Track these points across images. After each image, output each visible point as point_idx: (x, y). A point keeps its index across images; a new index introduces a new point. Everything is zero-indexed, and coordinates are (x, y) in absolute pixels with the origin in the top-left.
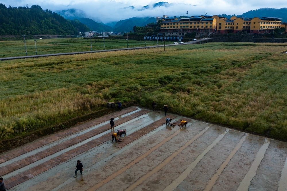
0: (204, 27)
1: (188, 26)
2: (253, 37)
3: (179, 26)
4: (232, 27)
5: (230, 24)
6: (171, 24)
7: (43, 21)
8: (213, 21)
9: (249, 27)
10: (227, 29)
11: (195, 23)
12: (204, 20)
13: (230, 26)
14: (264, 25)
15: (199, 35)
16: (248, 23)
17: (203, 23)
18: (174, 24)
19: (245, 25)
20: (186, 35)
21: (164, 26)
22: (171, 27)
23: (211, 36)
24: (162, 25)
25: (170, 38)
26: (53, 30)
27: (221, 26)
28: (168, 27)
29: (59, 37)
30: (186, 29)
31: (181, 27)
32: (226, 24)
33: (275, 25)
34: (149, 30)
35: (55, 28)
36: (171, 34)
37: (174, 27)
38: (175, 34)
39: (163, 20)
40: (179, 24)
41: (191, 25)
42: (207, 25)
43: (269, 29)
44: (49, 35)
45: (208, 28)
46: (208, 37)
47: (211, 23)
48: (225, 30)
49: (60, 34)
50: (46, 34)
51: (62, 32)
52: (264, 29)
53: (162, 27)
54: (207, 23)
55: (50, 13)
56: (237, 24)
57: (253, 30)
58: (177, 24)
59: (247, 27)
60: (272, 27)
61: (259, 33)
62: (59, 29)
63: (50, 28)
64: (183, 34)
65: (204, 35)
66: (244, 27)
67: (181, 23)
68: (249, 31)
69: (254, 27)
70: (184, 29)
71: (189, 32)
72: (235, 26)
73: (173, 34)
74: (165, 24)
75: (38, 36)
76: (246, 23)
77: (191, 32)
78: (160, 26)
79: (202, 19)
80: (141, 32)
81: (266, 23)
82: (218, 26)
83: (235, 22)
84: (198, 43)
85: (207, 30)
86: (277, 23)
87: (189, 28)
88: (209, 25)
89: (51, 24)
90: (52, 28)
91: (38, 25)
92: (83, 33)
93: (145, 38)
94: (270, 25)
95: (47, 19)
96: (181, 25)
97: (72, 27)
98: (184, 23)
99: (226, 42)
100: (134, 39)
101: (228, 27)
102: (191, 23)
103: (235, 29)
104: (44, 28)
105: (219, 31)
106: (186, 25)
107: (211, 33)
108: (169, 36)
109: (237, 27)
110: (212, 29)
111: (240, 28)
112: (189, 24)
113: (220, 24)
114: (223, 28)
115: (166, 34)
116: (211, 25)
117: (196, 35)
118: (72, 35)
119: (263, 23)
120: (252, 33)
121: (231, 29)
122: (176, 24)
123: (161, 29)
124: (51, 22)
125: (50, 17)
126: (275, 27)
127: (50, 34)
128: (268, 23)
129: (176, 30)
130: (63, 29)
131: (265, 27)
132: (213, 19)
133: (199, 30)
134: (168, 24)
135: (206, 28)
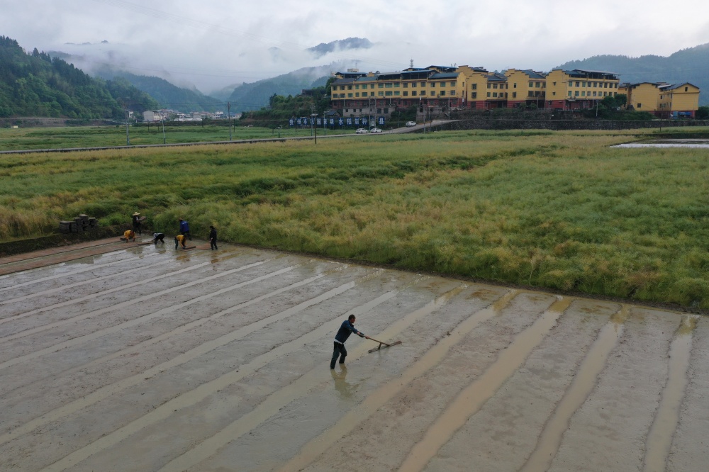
0: (436, 94)
1: (397, 92)
2: (553, 118)
3: (378, 91)
4: (504, 95)
5: (499, 86)
6: (357, 86)
7: (22, 81)
8: (458, 79)
9: (544, 93)
10: (491, 98)
11: (414, 85)
12: (438, 75)
13: (498, 90)
14: (577, 89)
15: (425, 112)
16: (541, 85)
17: (433, 85)
18: (365, 86)
19: (534, 89)
20: (393, 115)
21: (339, 91)
22: (357, 94)
23: (454, 115)
24: (335, 89)
25: (353, 122)
26: (53, 106)
27: (478, 91)
28: (350, 95)
29: (68, 123)
30: (392, 99)
31: (381, 93)
32: (489, 87)
33: (603, 89)
34: (305, 103)
35: (59, 99)
36: (358, 111)
37: (365, 94)
38: (366, 111)
39: (339, 77)
40: (376, 86)
41: (405, 90)
42: (443, 89)
43: (588, 98)
44: (40, 119)
45: (447, 96)
46: (446, 117)
47: (453, 83)
48: (487, 101)
49: (73, 117)
50: (31, 115)
51: (78, 112)
52: (577, 97)
53: (335, 95)
54: (443, 84)
55: (43, 58)
56: (515, 86)
57: (551, 102)
58: (372, 85)
59: (537, 93)
60: (597, 93)
61: (565, 108)
62: (71, 102)
63: (44, 99)
64: (386, 111)
65: (436, 112)
66: (530, 93)
67: (380, 85)
68: (542, 103)
69: (554, 93)
70: (388, 100)
71: (402, 106)
72: (510, 91)
73: (361, 110)
74: (343, 88)
75: (8, 121)
76: (534, 84)
77: (405, 107)
78: (329, 93)
79: (432, 74)
80: (284, 107)
81: (581, 84)
82: (470, 91)
83: (510, 82)
84: (420, 131)
85: (442, 102)
86: (608, 85)
87: (401, 96)
88: (448, 87)
89: (47, 88)
90: (50, 100)
91: (9, 90)
93: (291, 121)
94: (592, 89)
95: (34, 75)
96: (381, 90)
97: (108, 98)
98: (389, 84)
99: (487, 129)
100: (265, 126)
101: (495, 95)
102: (406, 85)
103: (510, 98)
104: (27, 100)
105: (473, 104)
106: (393, 89)
107: (453, 109)
108: (352, 117)
109: (514, 95)
110: (456, 99)
111: (523, 96)
112: (401, 85)
113: (474, 86)
114: (482, 96)
115: (344, 111)
116: (453, 88)
117: (418, 113)
118: (107, 117)
119: (574, 84)
120: (549, 108)
121: (501, 98)
122: (369, 86)
123: (333, 99)
124: (47, 84)
125: (45, 71)
126: (605, 93)
127: (45, 115)
128: (586, 84)
129: (364, 103)
130: (82, 104)
131: (580, 94)
132: (459, 73)
133: (425, 101)
134: (350, 88)
135: (442, 97)
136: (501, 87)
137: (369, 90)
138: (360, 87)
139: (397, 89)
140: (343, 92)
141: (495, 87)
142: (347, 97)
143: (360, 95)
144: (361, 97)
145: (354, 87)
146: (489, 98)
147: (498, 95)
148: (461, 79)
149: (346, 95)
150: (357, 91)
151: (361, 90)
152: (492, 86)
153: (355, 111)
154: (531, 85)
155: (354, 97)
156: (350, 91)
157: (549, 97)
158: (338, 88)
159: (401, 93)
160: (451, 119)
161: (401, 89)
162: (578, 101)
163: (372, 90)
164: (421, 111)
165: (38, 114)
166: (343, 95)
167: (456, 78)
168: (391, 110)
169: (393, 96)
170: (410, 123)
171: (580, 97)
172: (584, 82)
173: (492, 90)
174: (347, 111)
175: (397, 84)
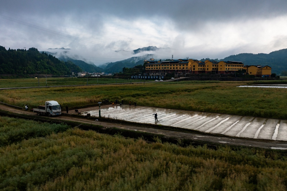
0: (181, 68)
1: (168, 68)
2: (221, 77)
3: (161, 67)
4: (204, 69)
5: (202, 66)
6: (154, 66)
7: (39, 62)
8: (189, 64)
9: (218, 68)
10: (200, 70)
11: (174, 65)
12: (182, 62)
13: (202, 67)
14: (229, 67)
15: (177, 75)
16: (217, 66)
17: (180, 65)
18: (157, 65)
19: (214, 67)
20: (166, 75)
21: (148, 67)
22: (154, 68)
23: (187, 76)
24: (147, 66)
25: (153, 77)
26: (48, 71)
27: (195, 68)
28: (152, 68)
29: (53, 77)
30: (166, 70)
31: (162, 68)
32: (199, 66)
33: (238, 67)
34: (136, 71)
35: (50, 68)
36: (155, 74)
37: (157, 68)
38: (157, 74)
39: (148, 62)
40: (161, 66)
41: (171, 67)
42: (184, 67)
43: (233, 70)
44: (44, 75)
45: (185, 69)
46: (184, 76)
47: (187, 65)
48: (198, 71)
49: (54, 74)
50: (41, 74)
51: (56, 73)
52: (229, 70)
53: (147, 69)
54: (183, 65)
55: (45, 55)
56: (208, 66)
57: (220, 71)
58: (160, 66)
59: (215, 68)
60: (236, 69)
61: (225, 74)
62: (54, 69)
63: (45, 68)
64: (164, 74)
65: (181, 75)
66: (213, 69)
67: (162, 65)
68: (217, 72)
69: (221, 69)
70: (165, 70)
71: (170, 72)
72: (206, 68)
73: (156, 74)
74: (150, 66)
75: (33, 76)
76: (214, 66)
77: (171, 73)
78: (145, 68)
79: (180, 62)
80: (129, 72)
81: (230, 66)
82: (193, 68)
83: (206, 65)
84: (176, 81)
85: (183, 71)
86: (240, 66)
87: (169, 69)
88: (185, 66)
89: (46, 65)
90: (47, 69)
91: (35, 65)
92: (76, 74)
93: (132, 77)
94: (234, 67)
95: (43, 60)
96: (162, 67)
97: (66, 68)
98: (165, 65)
99: (198, 80)
100: (123, 78)
101: (201, 69)
102: (171, 65)
103: (206, 70)
104: (40, 69)
105: (194, 72)
106: (167, 67)
107: (187, 73)
108: (153, 76)
109: (208, 69)
110: (188, 70)
111: (210, 69)
112: (169, 66)
113: (194, 66)
114: (197, 70)
115: (150, 74)
116: (187, 67)
117: (175, 75)
118: (65, 75)
119: (228, 66)
120: (219, 74)
121: (203, 70)
122: (158, 66)
123: (146, 70)
124: (47, 63)
125: (46, 59)
126: (239, 69)
127: (45, 74)
128: (232, 66)
129: (157, 71)
130: (57, 70)
131: (230, 69)
132: (189, 62)
133: (178, 71)
134: (152, 66)
135: (183, 69)
136: (203, 66)
137: (158, 67)
138: (156, 66)
139: (168, 67)
140: (149, 67)
141: (201, 66)
142: (151, 69)
143: (156, 68)
144: (156, 69)
145: (153, 66)
146: (199, 70)
147: (202, 69)
148: (190, 63)
149: (151, 68)
150: (154, 67)
151: (156, 67)
152: (200, 66)
153: (154, 74)
154: (213, 66)
155: (153, 69)
156: (152, 67)
157: (219, 70)
158: (148, 66)
159: (169, 68)
160: (186, 77)
161: (169, 67)
162: (229, 71)
163: (160, 67)
164: (176, 74)
165: (43, 74)
166: (150, 68)
167: (188, 63)
168: (166, 74)
169: (167, 69)
170: (172, 78)
171: (230, 70)
172: (231, 65)
173: (200, 67)
174: (151, 74)
175: (168, 65)
